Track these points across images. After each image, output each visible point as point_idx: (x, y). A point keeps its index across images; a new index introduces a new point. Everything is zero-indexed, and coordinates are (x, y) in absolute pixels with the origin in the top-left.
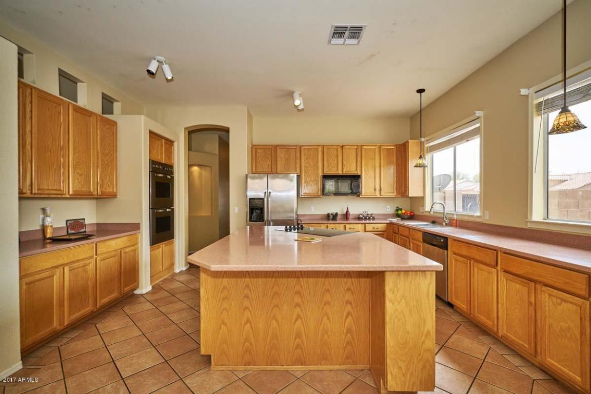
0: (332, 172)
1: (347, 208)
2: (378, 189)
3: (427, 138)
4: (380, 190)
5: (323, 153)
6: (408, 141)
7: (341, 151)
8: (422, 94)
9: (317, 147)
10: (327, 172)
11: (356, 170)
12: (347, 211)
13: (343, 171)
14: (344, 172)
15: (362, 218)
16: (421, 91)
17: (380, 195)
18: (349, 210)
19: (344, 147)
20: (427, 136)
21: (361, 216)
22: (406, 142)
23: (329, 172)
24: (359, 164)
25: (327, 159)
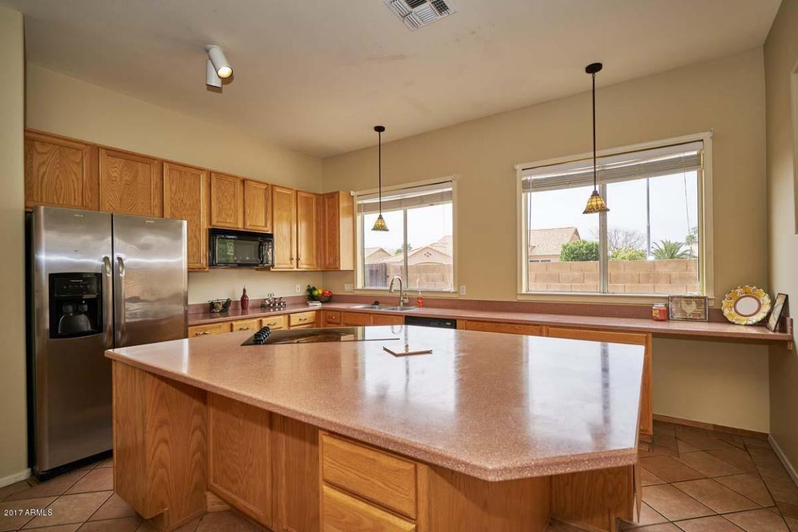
0: (227, 225)
1: (244, 291)
2: (295, 258)
3: (358, 193)
4: (298, 259)
5: (210, 185)
6: (338, 192)
7: (242, 188)
8: (381, 133)
9: (198, 172)
10: (218, 223)
11: (266, 226)
12: (244, 296)
13: (244, 223)
14: (248, 227)
15: (269, 305)
16: (380, 129)
17: (297, 268)
18: (247, 294)
19: (245, 182)
20: (358, 190)
21: (267, 302)
22: (336, 192)
23: (222, 224)
24: (269, 216)
25: (217, 199)
